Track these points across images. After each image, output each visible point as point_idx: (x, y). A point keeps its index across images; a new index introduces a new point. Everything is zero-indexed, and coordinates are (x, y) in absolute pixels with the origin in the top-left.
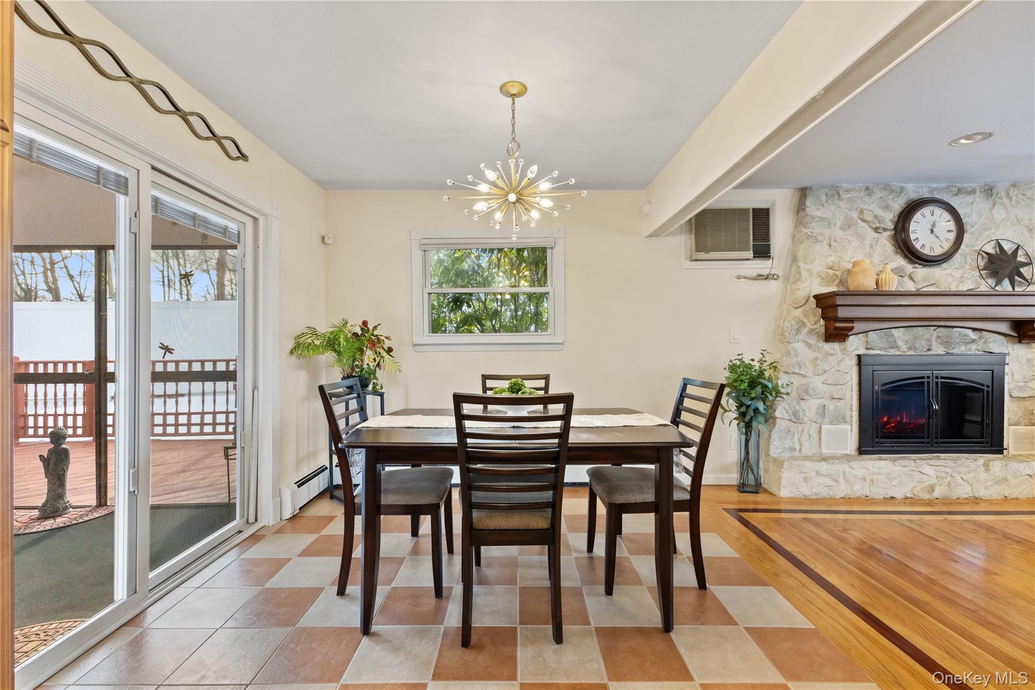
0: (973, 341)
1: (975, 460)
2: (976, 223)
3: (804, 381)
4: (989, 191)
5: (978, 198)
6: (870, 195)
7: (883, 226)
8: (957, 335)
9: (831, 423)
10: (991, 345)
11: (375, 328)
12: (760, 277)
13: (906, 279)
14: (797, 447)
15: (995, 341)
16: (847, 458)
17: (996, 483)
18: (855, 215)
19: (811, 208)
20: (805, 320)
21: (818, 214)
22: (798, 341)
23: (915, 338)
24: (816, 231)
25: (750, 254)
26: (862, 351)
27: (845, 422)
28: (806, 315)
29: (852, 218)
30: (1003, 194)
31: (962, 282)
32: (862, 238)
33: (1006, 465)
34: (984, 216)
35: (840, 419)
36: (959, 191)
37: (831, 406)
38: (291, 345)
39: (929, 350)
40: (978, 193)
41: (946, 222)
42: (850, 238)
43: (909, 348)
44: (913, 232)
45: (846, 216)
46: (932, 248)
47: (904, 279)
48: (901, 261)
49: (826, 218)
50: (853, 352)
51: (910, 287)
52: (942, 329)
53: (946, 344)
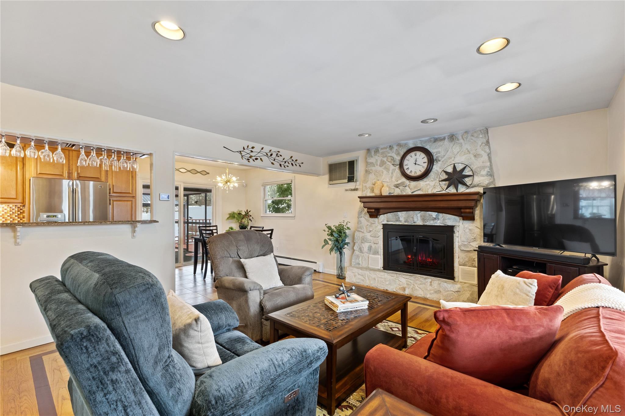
0: (435, 219)
1: (426, 279)
2: (444, 156)
3: (363, 235)
4: (452, 137)
5: (446, 142)
6: (391, 149)
7: (395, 163)
8: (428, 215)
9: (373, 254)
10: (447, 221)
12: (352, 190)
14: (361, 263)
15: (449, 219)
16: (379, 270)
17: (436, 292)
18: (385, 159)
21: (370, 161)
22: (361, 217)
23: (408, 217)
24: (370, 168)
25: (346, 181)
26: (385, 222)
27: (378, 254)
29: (384, 161)
30: (460, 138)
31: (434, 188)
32: (387, 169)
33: (440, 284)
34: (449, 151)
35: (376, 253)
36: (436, 140)
37: (373, 246)
39: (414, 223)
40: (446, 140)
41: (423, 159)
42: (383, 170)
43: (405, 222)
44: (406, 165)
45: (381, 160)
46: (415, 172)
47: (406, 188)
48: (404, 180)
49: (372, 163)
50: (381, 222)
51: (408, 192)
52: (423, 212)
53: (423, 220)
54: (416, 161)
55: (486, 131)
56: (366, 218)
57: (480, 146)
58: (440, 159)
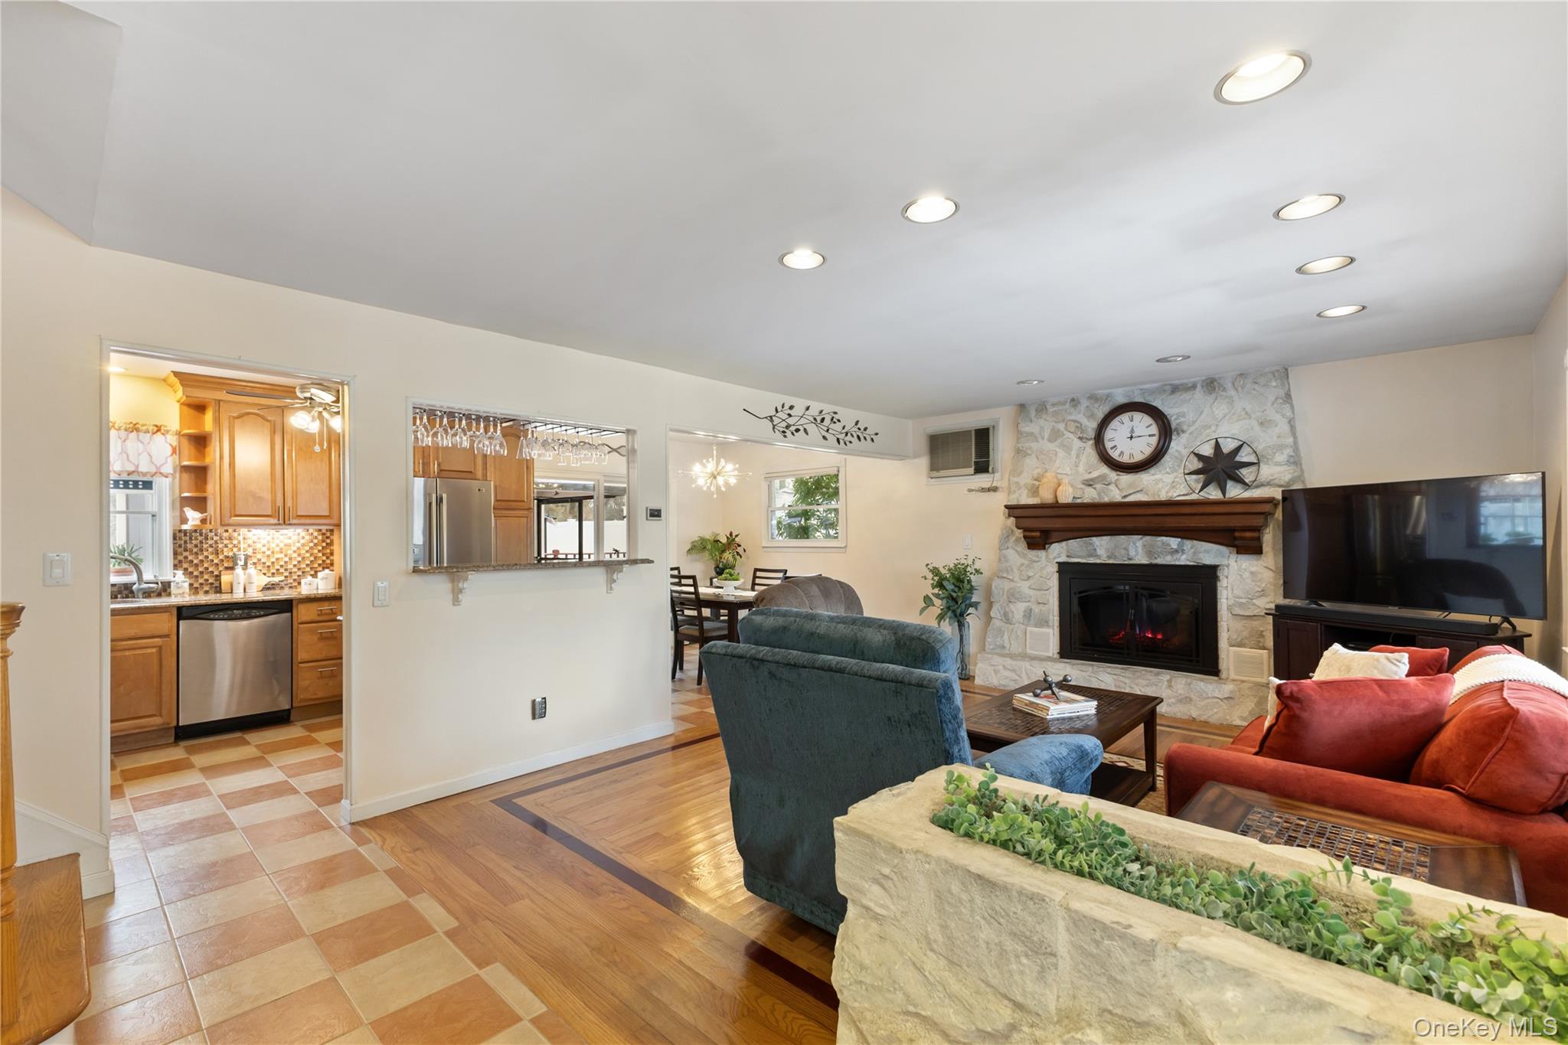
0: (1176, 551)
1: (1158, 674)
2: (1194, 422)
3: (1012, 585)
4: (1211, 385)
5: (1198, 394)
6: (1075, 406)
7: (1085, 436)
8: (1159, 544)
9: (1036, 626)
10: (1201, 555)
11: (737, 536)
12: (983, 490)
13: (1112, 487)
14: (1007, 645)
15: (1207, 552)
16: (1049, 659)
17: (1180, 701)
18: (1062, 426)
19: (1024, 424)
21: (1030, 429)
22: (1008, 548)
23: (1116, 547)
24: (1027, 445)
25: (972, 470)
26: (1063, 559)
27: (1048, 626)
29: (1059, 430)
30: (1229, 385)
31: (1174, 487)
32: (1067, 449)
33: (1190, 684)
34: (1205, 412)
35: (1043, 622)
36: (1175, 389)
37: (1036, 609)
38: (689, 547)
39: (1130, 559)
40: (1199, 389)
41: (1147, 427)
42: (1057, 449)
43: (1109, 557)
44: (1109, 440)
45: (1053, 429)
46: (1132, 455)
47: (1110, 487)
48: (1104, 470)
49: (1032, 433)
50: (1054, 558)
51: (1115, 495)
52: (1148, 538)
53: (1150, 553)
54: (1132, 431)
55: (1283, 373)
56: (1019, 549)
57: (1273, 404)
58: (1185, 427)
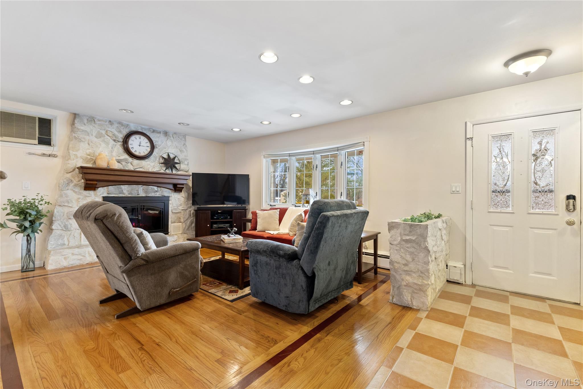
0: (157, 191)
2: (161, 145)
3: (71, 209)
4: (166, 133)
5: (162, 135)
6: (111, 125)
7: (117, 139)
8: (150, 188)
10: (164, 193)
12: (44, 155)
13: (129, 164)
14: (66, 242)
15: (166, 192)
18: (104, 132)
19: (78, 124)
20: (73, 179)
21: (82, 128)
22: (68, 189)
23: (132, 190)
24: (81, 136)
25: (36, 142)
26: (106, 195)
28: (73, 176)
29: (102, 133)
30: (171, 136)
31: (154, 168)
32: (107, 144)
34: (164, 143)
36: (154, 131)
39: (138, 195)
40: (162, 134)
41: (146, 143)
42: (101, 142)
43: (129, 194)
44: (130, 144)
45: (99, 132)
46: (136, 151)
47: (128, 164)
48: (126, 156)
49: (86, 131)
50: (100, 195)
51: (131, 168)
52: (145, 186)
53: (146, 192)
54: (140, 143)
55: (184, 136)
56: (76, 190)
57: (183, 145)
58: (158, 146)
